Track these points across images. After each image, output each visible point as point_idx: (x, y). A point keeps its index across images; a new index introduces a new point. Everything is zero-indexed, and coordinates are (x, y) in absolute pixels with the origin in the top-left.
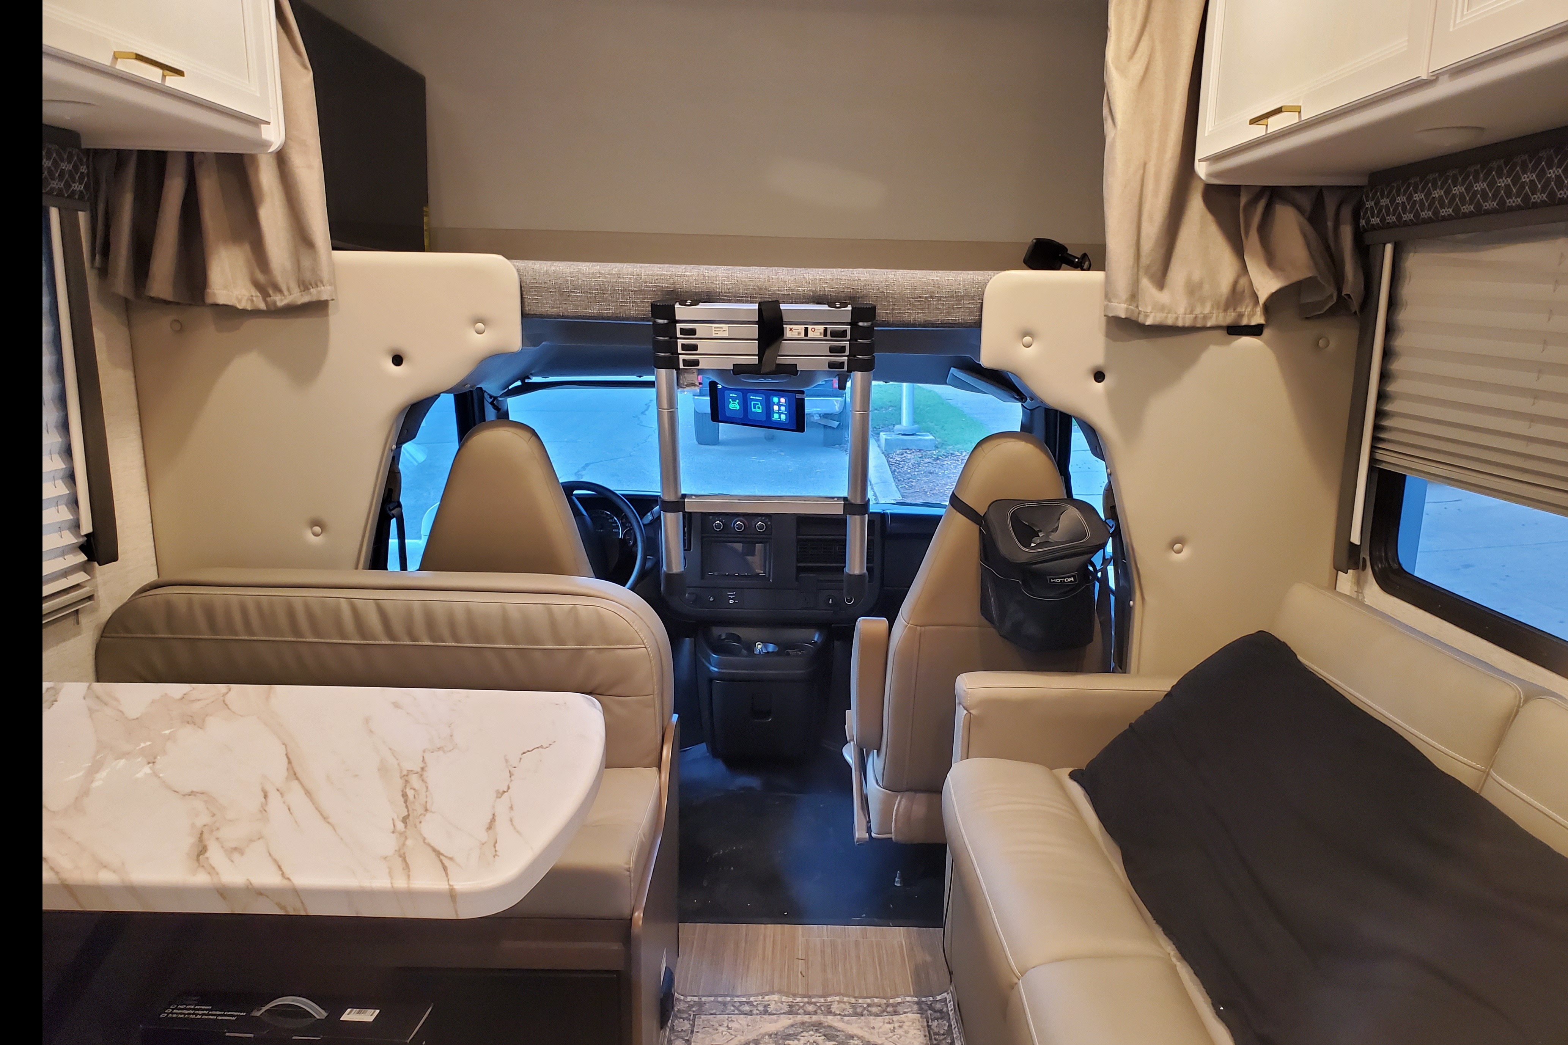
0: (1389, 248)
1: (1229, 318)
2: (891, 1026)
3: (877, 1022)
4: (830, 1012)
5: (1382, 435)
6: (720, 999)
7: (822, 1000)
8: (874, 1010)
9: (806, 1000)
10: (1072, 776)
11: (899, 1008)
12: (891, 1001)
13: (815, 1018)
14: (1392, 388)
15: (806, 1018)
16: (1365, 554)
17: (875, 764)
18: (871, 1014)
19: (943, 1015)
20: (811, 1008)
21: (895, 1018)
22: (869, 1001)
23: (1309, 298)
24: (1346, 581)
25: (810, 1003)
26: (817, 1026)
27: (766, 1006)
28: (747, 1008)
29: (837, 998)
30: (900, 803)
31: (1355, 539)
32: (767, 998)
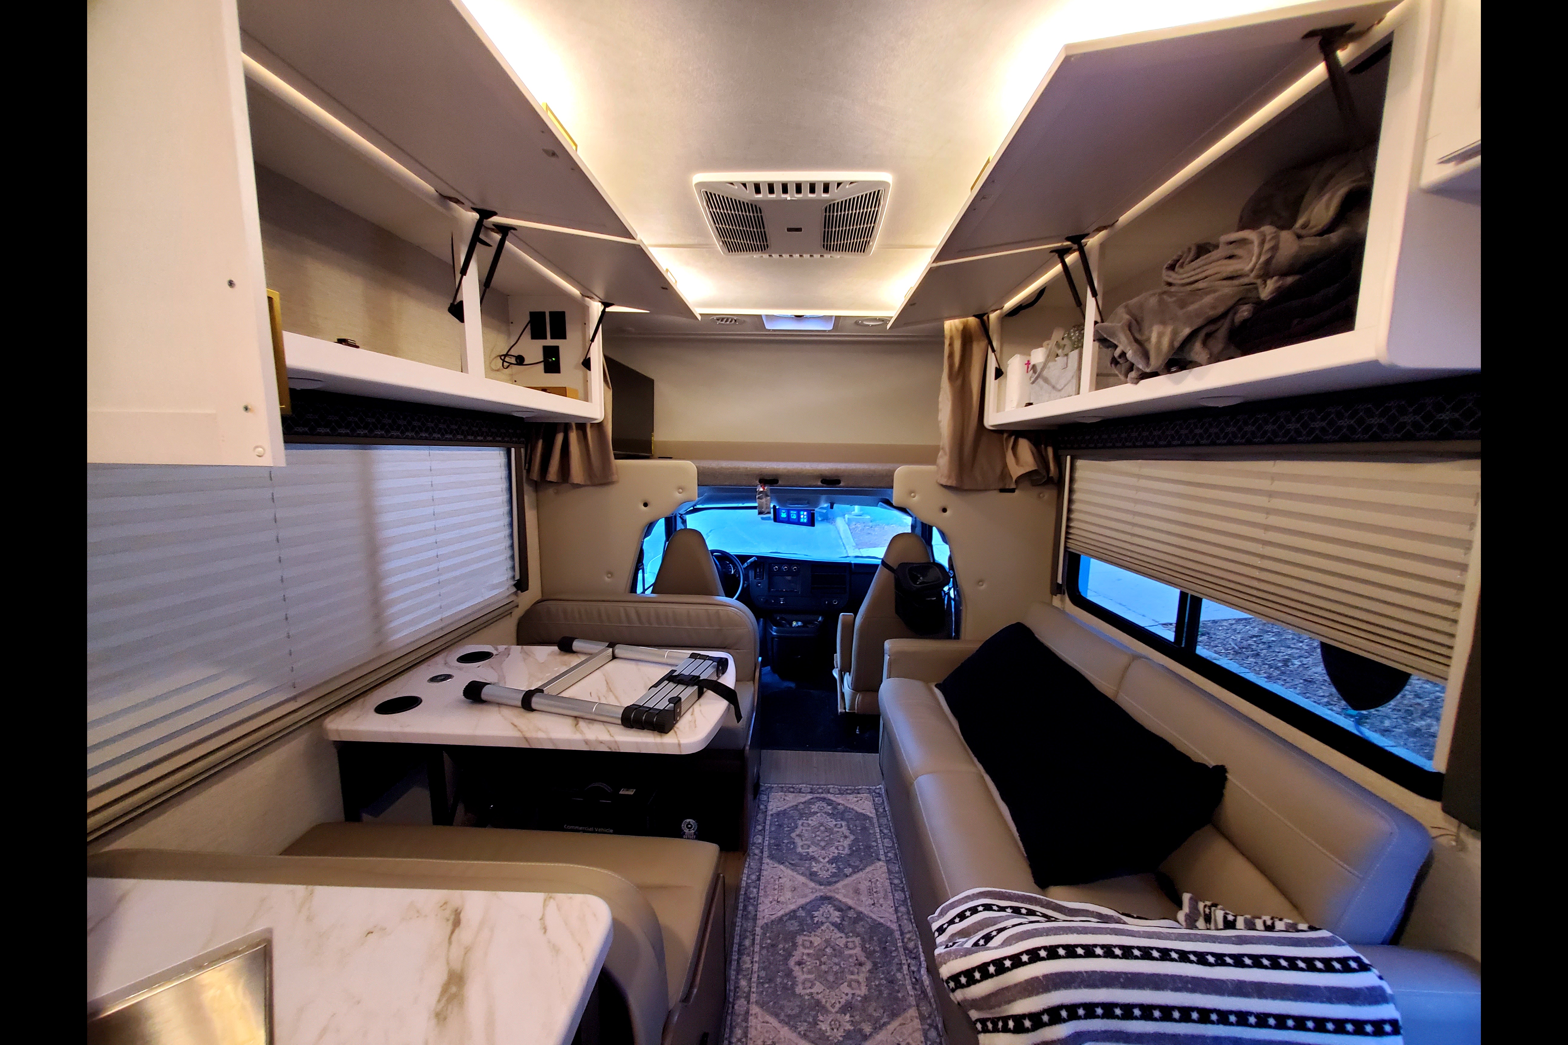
0: (1069, 458)
1: (1001, 486)
2: (856, 799)
3: (850, 797)
4: (829, 792)
5: (1070, 536)
6: (780, 785)
7: (825, 787)
8: (849, 791)
9: (818, 787)
10: (936, 686)
11: (860, 791)
12: (857, 788)
13: (822, 795)
14: (1072, 516)
15: (818, 795)
16: (1065, 588)
17: (848, 679)
18: (847, 794)
19: (880, 795)
20: (820, 791)
21: (859, 795)
22: (846, 787)
23: (1035, 478)
24: (1056, 601)
25: (819, 788)
26: (824, 799)
27: (801, 789)
28: (792, 790)
29: (832, 786)
30: (859, 697)
31: (1060, 581)
32: (800, 786)
